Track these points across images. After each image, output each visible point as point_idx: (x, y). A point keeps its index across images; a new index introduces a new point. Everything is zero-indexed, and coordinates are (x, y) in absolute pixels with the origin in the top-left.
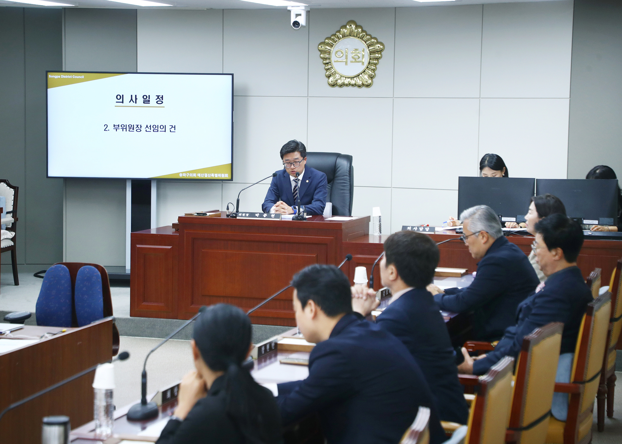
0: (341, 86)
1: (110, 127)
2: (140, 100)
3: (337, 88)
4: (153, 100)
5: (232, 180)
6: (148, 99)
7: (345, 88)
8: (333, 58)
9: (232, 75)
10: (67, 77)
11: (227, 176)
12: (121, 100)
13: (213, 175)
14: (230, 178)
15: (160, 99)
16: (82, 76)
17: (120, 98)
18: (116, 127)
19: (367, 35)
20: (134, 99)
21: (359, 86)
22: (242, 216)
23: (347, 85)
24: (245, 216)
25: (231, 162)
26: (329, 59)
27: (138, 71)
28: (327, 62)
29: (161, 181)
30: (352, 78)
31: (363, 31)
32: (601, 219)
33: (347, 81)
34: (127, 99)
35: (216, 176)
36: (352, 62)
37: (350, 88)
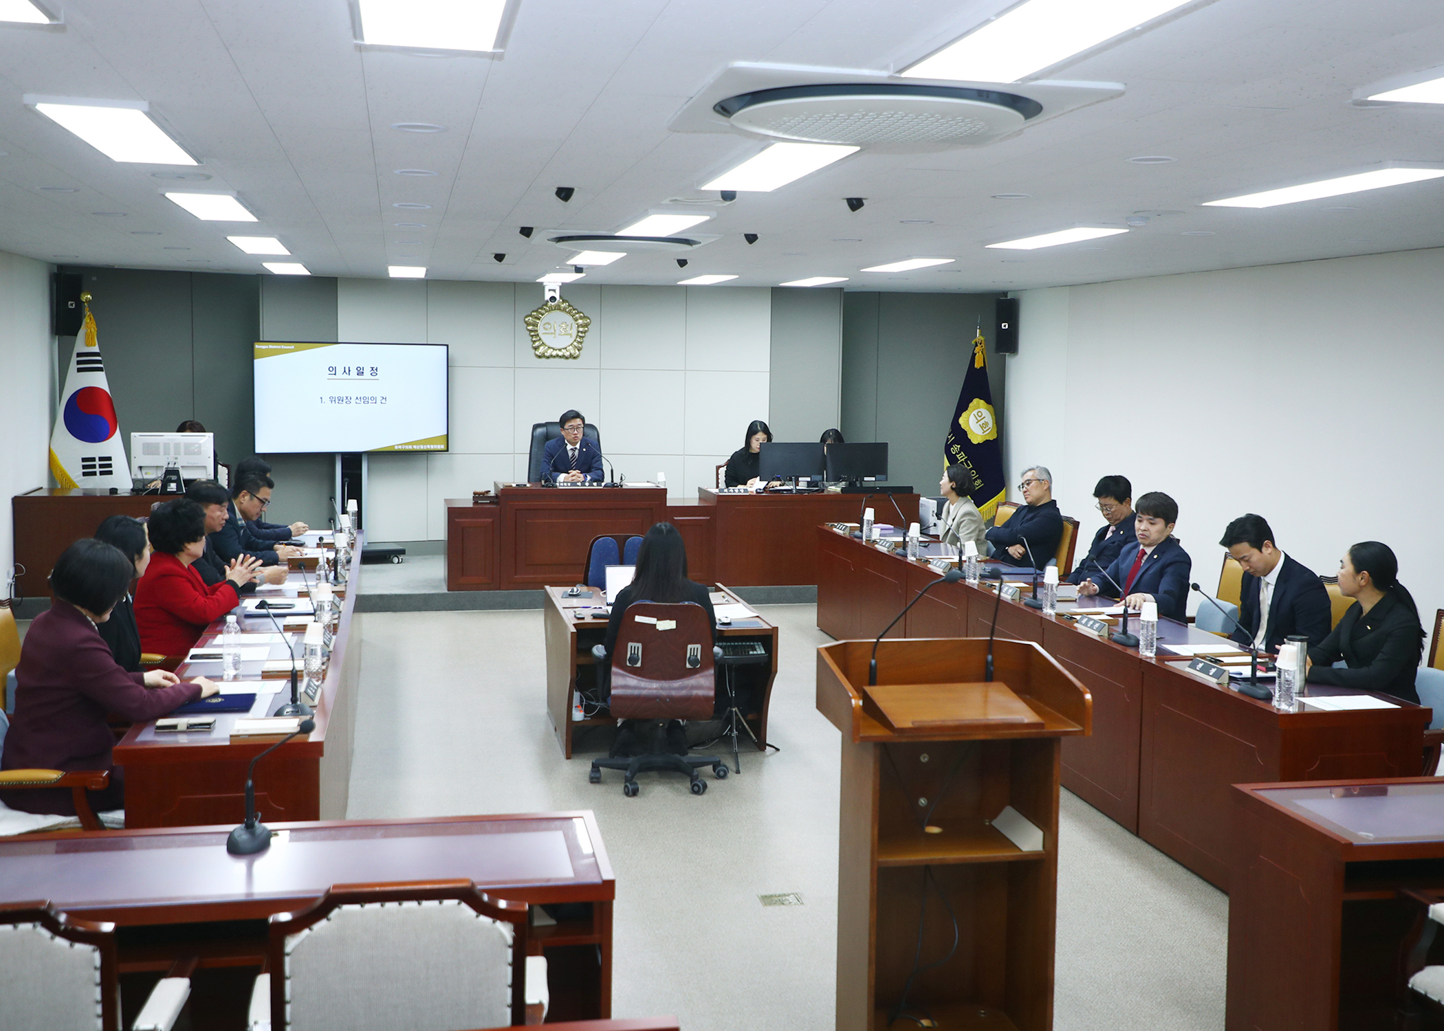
0: (548, 357)
1: (326, 399)
2: (354, 372)
3: (543, 360)
4: (367, 372)
5: (447, 451)
6: (362, 370)
7: (551, 359)
8: (541, 331)
9: (447, 346)
10: (275, 347)
11: (442, 447)
12: (333, 372)
13: (428, 447)
14: (446, 449)
15: (374, 370)
16: (292, 347)
17: (332, 370)
18: (332, 399)
19: (574, 309)
20: (347, 371)
21: (567, 358)
23: (554, 357)
24: (567, 486)
25: (446, 433)
28: (534, 335)
29: (372, 454)
30: (560, 350)
31: (569, 306)
32: (877, 476)
33: (554, 353)
34: (340, 371)
35: (432, 447)
36: (559, 335)
37: (557, 359)
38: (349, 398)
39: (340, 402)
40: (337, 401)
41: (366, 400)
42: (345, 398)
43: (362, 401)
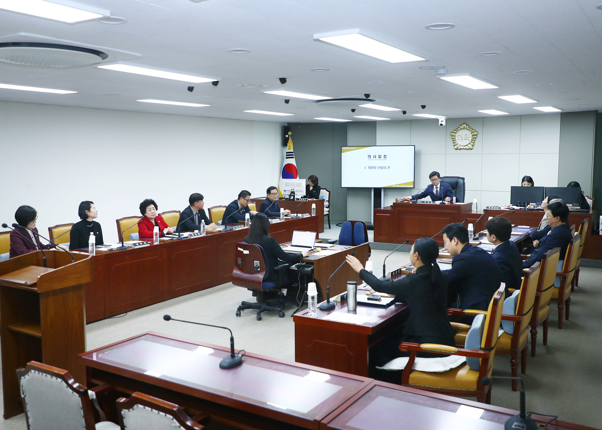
0: (460, 149)
1: (367, 168)
2: (377, 157)
3: (458, 150)
4: (382, 157)
5: (414, 188)
6: (380, 156)
7: (461, 150)
8: (457, 138)
9: (415, 146)
10: (349, 148)
11: (412, 186)
12: (370, 157)
13: (406, 186)
14: (413, 187)
15: (385, 156)
16: (355, 148)
17: (369, 156)
18: (369, 168)
19: (471, 128)
20: (375, 157)
21: (468, 149)
22: (419, 203)
23: (462, 149)
24: (420, 203)
25: (413, 181)
26: (455, 138)
27: (377, 145)
28: (454, 140)
29: (386, 189)
30: (464, 146)
31: (469, 127)
32: (573, 204)
33: (462, 147)
34: (372, 157)
35: (408, 186)
36: (464, 139)
37: (464, 150)
38: (375, 167)
39: (372, 168)
40: (371, 168)
41: (382, 168)
42: (374, 167)
43: (380, 168)
